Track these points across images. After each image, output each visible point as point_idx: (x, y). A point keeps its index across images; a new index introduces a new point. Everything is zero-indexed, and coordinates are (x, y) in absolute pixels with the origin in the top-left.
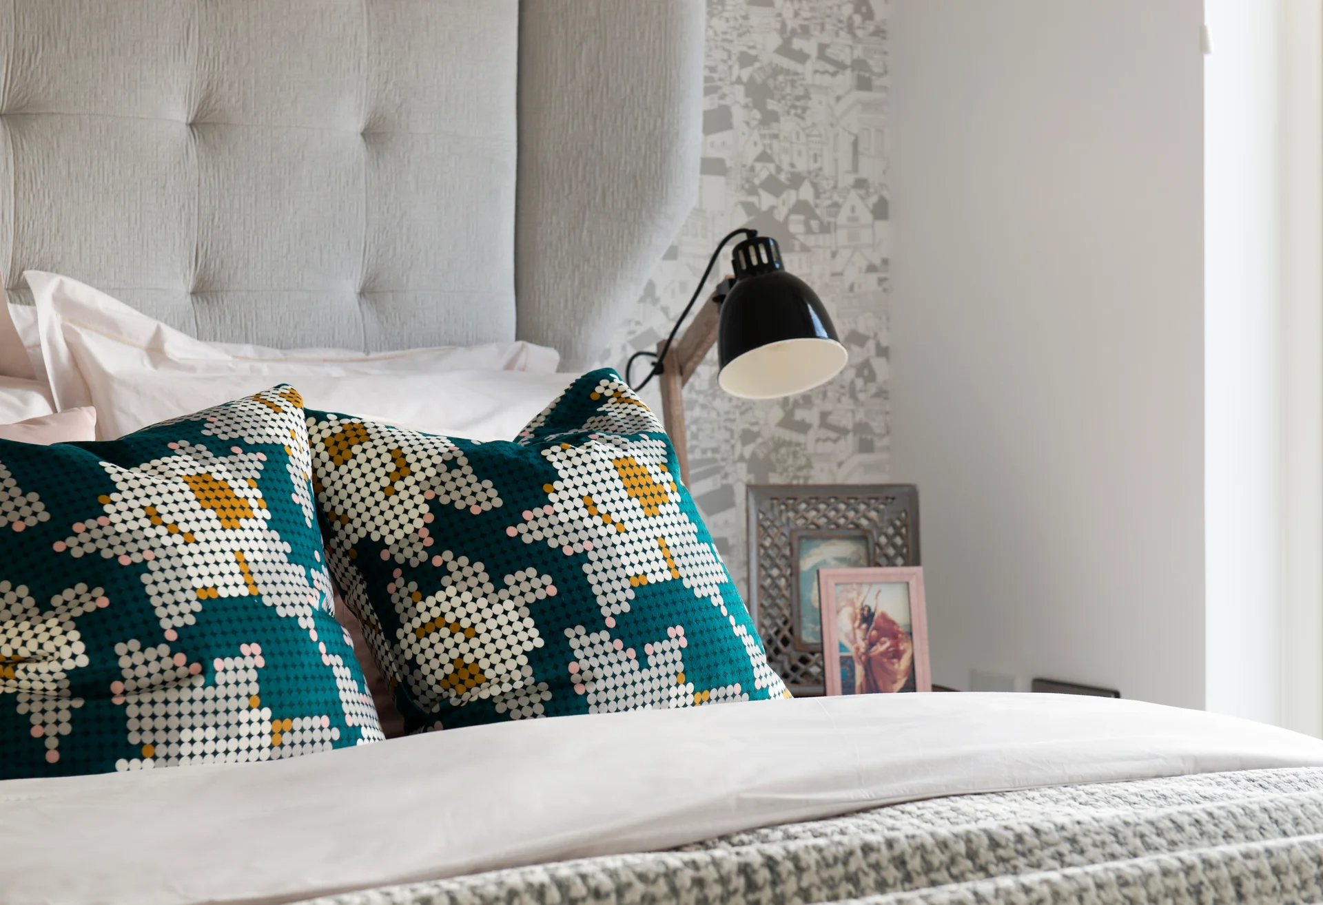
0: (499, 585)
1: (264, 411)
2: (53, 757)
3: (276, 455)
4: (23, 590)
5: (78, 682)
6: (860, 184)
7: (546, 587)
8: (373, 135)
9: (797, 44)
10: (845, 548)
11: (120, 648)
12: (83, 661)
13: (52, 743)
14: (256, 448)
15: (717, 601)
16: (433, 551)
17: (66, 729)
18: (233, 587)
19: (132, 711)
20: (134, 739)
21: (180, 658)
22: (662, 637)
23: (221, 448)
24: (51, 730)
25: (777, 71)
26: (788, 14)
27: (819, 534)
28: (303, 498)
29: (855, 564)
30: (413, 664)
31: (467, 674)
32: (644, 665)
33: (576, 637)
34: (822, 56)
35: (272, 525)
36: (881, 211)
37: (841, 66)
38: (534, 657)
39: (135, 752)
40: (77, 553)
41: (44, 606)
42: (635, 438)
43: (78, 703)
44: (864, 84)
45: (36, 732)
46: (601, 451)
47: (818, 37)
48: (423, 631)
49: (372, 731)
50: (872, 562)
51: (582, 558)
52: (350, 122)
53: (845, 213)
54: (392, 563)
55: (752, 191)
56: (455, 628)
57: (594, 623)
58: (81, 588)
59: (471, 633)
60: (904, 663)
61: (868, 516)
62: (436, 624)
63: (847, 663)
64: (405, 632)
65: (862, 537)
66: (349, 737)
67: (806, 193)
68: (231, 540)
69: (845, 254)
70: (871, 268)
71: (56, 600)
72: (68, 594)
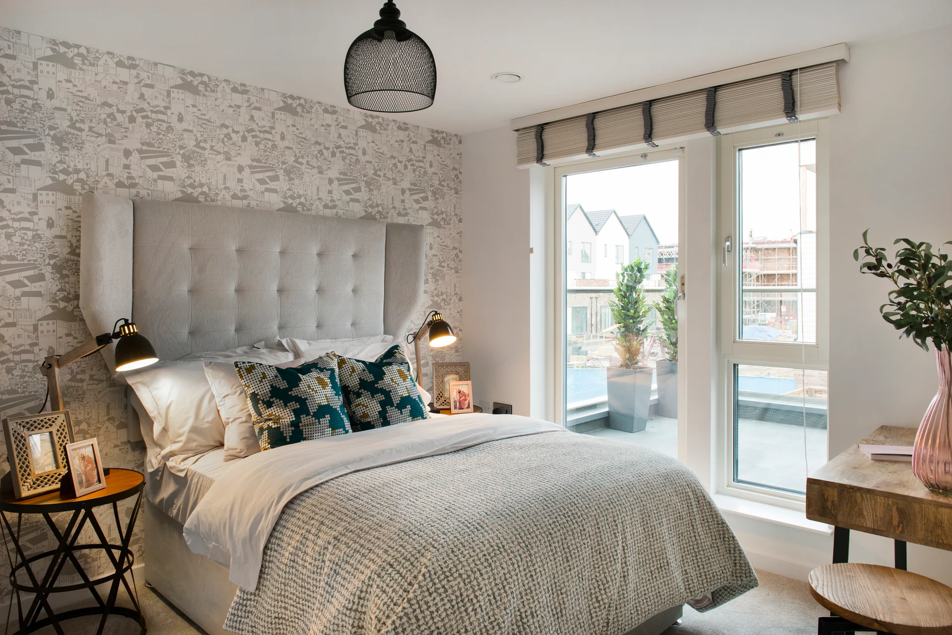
0: (373, 397)
1: (328, 359)
2: (288, 440)
3: (333, 370)
4: (282, 401)
5: (293, 424)
6: (456, 294)
7: (383, 398)
8: (354, 291)
9: (443, 264)
10: (454, 376)
11: (302, 416)
12: (294, 419)
13: (288, 437)
14: (329, 370)
15: (417, 399)
16: (360, 389)
17: (291, 434)
18: (324, 403)
19: (304, 430)
20: (304, 436)
21: (314, 418)
22: (406, 408)
23: (322, 370)
24: (288, 434)
25: (438, 270)
26: (441, 257)
27: (448, 373)
28: (338, 380)
29: (456, 380)
30: (354, 412)
31: (366, 415)
32: (402, 414)
33: (388, 408)
34: (448, 267)
35: (332, 387)
36: (460, 299)
37: (452, 268)
38: (379, 412)
39: (305, 439)
40: (293, 395)
41: (286, 406)
42: (402, 364)
43: (293, 429)
44: (457, 272)
45: (285, 435)
46: (395, 367)
47: (447, 262)
48: (357, 406)
49: (350, 431)
50: (460, 380)
51: (390, 391)
52: (349, 288)
53: (453, 300)
54: (351, 390)
55: (433, 297)
56: (363, 405)
57: (392, 405)
58: (294, 402)
59: (367, 407)
60: (467, 402)
61: (459, 369)
62: (359, 404)
63: (455, 402)
64: (353, 406)
65: (457, 373)
66: (347, 432)
67: (444, 296)
68: (324, 392)
69: (452, 309)
70: (458, 312)
71: (288, 404)
72: (291, 403)
